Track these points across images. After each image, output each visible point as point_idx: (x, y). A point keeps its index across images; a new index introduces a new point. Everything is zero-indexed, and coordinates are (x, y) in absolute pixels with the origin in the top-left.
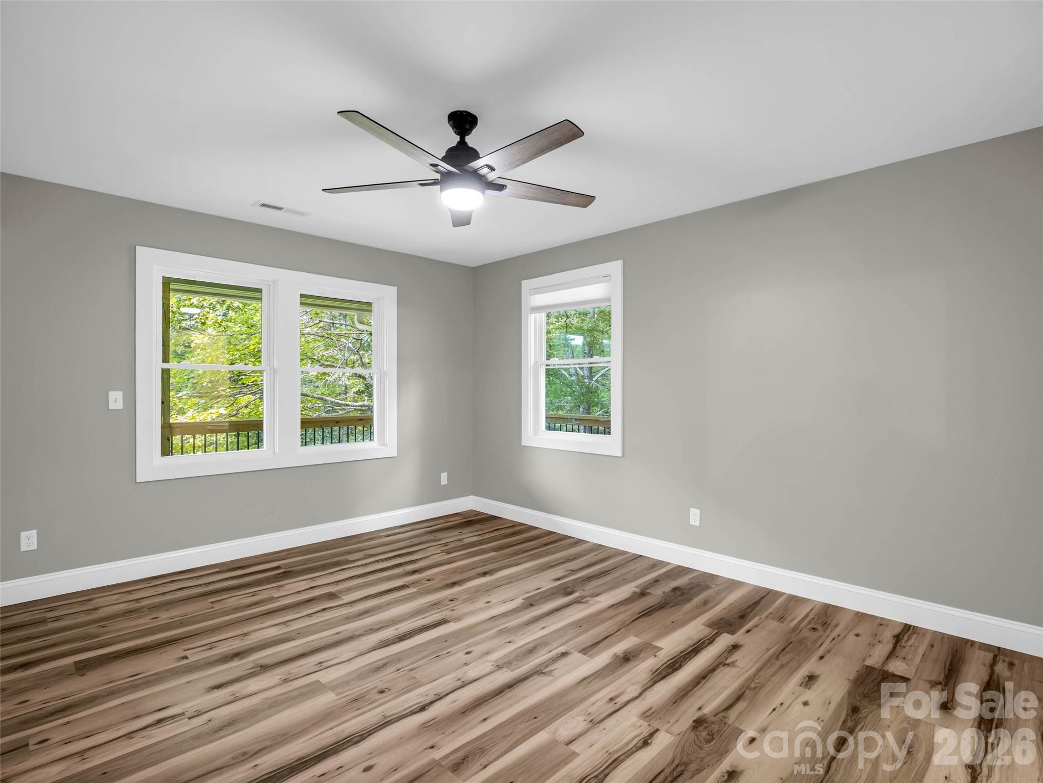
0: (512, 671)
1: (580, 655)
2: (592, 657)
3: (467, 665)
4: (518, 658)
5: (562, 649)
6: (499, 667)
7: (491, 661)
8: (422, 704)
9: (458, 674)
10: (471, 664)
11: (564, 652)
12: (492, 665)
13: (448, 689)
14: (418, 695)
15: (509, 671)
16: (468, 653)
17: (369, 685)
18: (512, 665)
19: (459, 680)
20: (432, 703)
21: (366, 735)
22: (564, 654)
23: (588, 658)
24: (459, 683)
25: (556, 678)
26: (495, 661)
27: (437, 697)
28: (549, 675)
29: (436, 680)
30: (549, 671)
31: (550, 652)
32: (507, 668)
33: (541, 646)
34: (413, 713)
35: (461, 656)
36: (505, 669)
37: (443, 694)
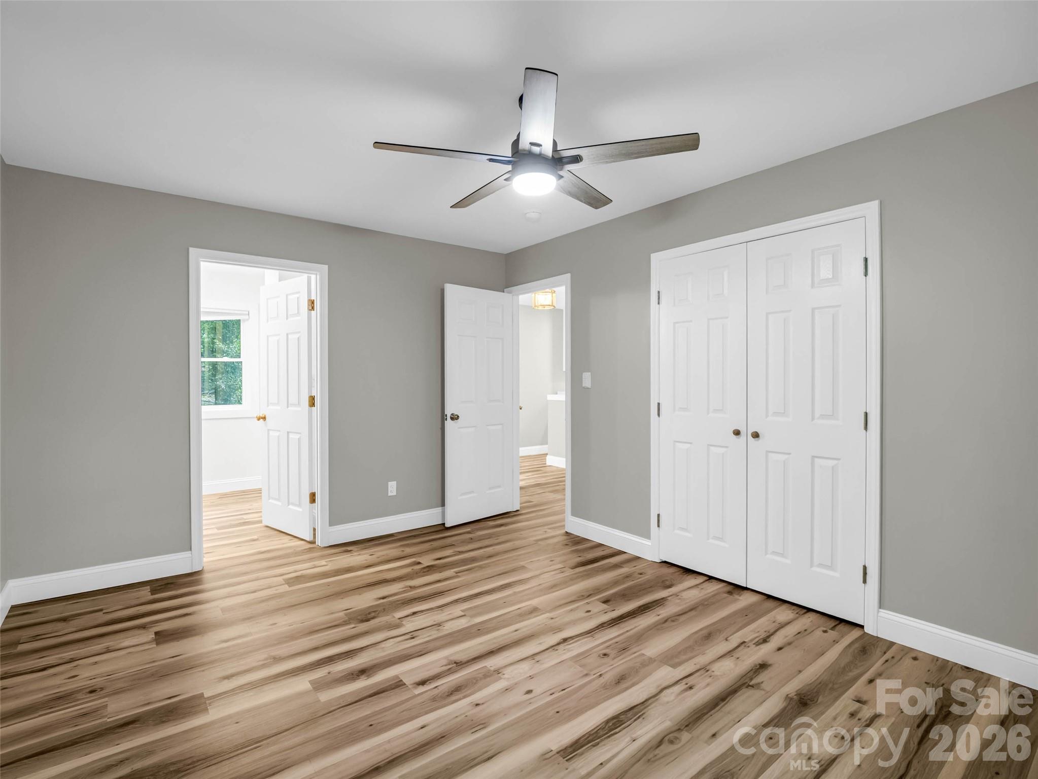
0: (486, 666)
1: (405, 681)
2: (397, 677)
3: (530, 676)
4: (475, 681)
5: (421, 689)
6: (498, 671)
7: (504, 679)
8: (566, 644)
9: (538, 668)
10: (525, 677)
11: (421, 686)
12: (504, 674)
13: (546, 654)
14: (572, 650)
15: (488, 667)
16: (529, 692)
17: (621, 662)
18: (482, 674)
19: (538, 661)
20: (558, 644)
21: (600, 627)
22: (423, 683)
23: (400, 676)
24: (537, 658)
25: (446, 658)
26: (500, 678)
27: (556, 648)
28: (451, 661)
29: (560, 662)
30: (449, 664)
31: (436, 687)
32: (489, 670)
33: (441, 697)
34: (571, 638)
35: (539, 687)
36: (492, 669)
37: (550, 650)
